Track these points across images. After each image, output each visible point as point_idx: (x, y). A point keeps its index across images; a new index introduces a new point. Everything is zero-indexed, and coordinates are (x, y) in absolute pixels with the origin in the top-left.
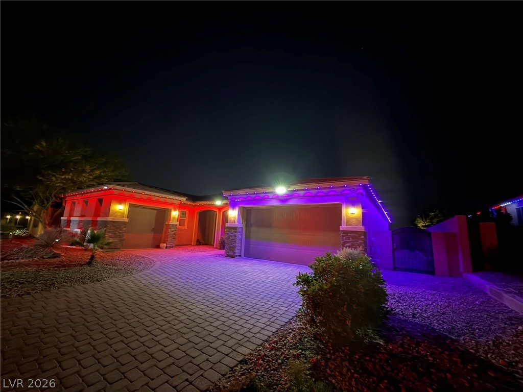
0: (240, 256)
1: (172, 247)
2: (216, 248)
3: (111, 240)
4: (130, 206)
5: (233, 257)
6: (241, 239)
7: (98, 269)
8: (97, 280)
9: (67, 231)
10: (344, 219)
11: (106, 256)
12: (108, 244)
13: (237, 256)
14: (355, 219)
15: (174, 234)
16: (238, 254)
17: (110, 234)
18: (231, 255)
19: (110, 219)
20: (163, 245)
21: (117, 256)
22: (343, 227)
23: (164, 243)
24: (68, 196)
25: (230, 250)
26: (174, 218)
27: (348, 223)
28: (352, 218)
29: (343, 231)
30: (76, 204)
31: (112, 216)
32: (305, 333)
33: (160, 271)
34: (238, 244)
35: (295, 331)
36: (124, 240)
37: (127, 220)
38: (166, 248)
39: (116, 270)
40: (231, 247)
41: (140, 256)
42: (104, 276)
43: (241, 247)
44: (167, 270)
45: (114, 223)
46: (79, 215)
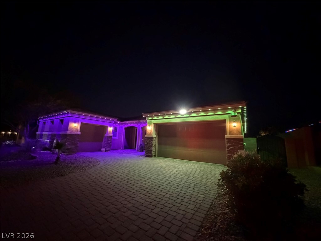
0: (155, 156)
1: (109, 151)
2: (137, 151)
3: (70, 147)
4: (82, 124)
5: (150, 156)
6: (156, 144)
7: (62, 167)
8: (62, 175)
9: (40, 141)
10: (228, 130)
11: (67, 158)
12: (68, 149)
13: (153, 156)
14: (236, 130)
15: (110, 142)
16: (154, 155)
17: (69, 143)
18: (149, 156)
19: (68, 132)
20: (103, 149)
21: (74, 157)
22: (228, 136)
23: (104, 148)
24: (41, 118)
25: (148, 152)
26: (110, 132)
27: (231, 133)
28: (234, 130)
29: (228, 139)
30: (46, 123)
31: (70, 131)
32: (227, 218)
33: (104, 168)
34: (153, 148)
35: (219, 216)
36: (78, 146)
37: (80, 133)
38: (105, 151)
39: (75, 167)
40: (149, 150)
41: (89, 157)
42: (66, 172)
43: (155, 150)
44: (109, 166)
45: (71, 135)
46: (48, 131)
